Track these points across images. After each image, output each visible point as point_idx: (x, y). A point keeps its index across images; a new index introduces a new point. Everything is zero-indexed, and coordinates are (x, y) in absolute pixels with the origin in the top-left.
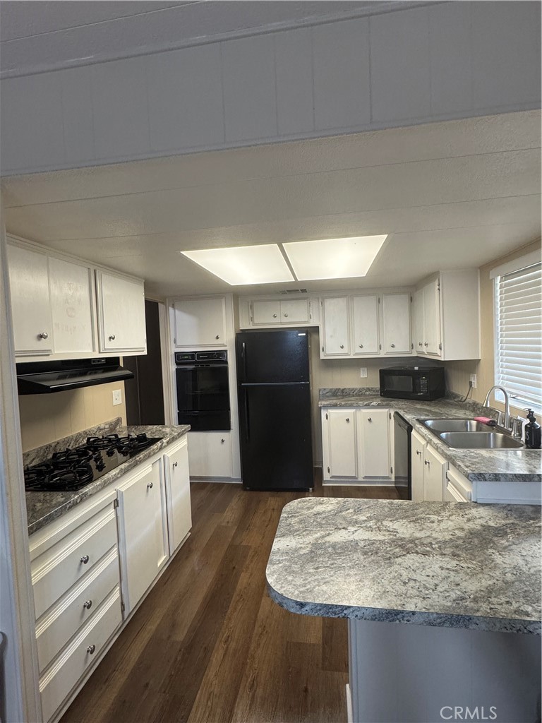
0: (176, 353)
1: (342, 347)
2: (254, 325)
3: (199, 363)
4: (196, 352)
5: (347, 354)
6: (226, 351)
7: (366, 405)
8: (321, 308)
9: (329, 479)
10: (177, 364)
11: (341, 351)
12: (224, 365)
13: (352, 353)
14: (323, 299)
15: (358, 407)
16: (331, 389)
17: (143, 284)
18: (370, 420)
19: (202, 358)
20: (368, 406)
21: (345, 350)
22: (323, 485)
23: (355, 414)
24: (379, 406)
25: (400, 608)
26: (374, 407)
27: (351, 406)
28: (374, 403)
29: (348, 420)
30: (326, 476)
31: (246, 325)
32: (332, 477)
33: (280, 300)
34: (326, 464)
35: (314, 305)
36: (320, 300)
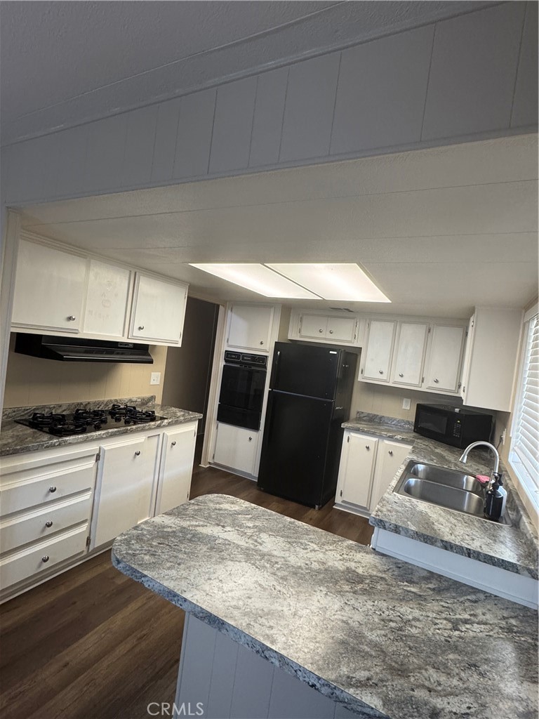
0: (226, 351)
1: (381, 373)
2: (301, 336)
3: (243, 363)
4: (242, 353)
5: (385, 381)
6: (266, 356)
7: (389, 437)
8: (367, 330)
9: (340, 503)
10: (226, 361)
11: (380, 377)
12: (264, 369)
13: (393, 381)
14: (371, 320)
15: (381, 436)
16: (369, 414)
17: (187, 287)
18: (391, 453)
19: (245, 360)
20: (391, 438)
21: (384, 377)
22: (334, 507)
23: (377, 444)
24: (403, 441)
25: (179, 593)
26: (397, 441)
27: (373, 434)
28: (398, 437)
29: (368, 448)
30: (338, 499)
31: (293, 335)
32: (343, 502)
33: (328, 316)
34: (340, 486)
35: (361, 325)
36: (368, 322)
